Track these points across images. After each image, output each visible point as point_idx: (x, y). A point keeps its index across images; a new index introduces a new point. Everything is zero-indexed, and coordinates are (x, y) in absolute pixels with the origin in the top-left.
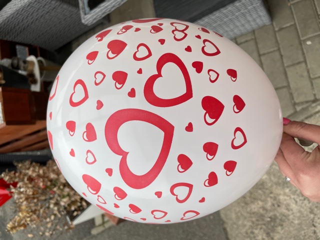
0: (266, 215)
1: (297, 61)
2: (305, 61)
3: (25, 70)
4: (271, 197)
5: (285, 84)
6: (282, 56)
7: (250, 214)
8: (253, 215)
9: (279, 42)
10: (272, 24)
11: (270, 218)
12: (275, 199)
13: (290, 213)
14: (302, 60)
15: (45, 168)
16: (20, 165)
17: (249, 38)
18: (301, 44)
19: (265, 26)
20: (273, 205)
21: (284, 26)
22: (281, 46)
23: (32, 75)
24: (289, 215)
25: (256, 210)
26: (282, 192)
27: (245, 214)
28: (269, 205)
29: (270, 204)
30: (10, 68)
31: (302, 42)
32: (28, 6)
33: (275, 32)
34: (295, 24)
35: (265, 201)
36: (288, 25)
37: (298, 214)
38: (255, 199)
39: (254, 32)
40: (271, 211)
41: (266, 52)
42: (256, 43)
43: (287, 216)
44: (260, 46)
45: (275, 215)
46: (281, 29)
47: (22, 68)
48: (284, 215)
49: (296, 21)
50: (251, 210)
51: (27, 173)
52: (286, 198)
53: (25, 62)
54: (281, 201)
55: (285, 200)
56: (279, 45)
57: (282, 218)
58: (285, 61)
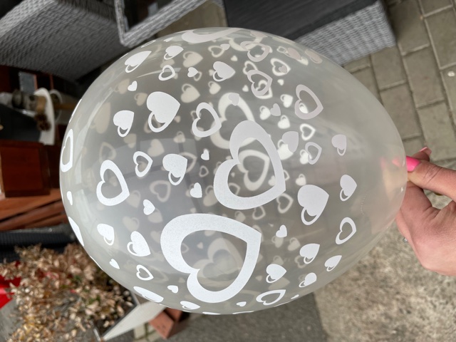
0: (390, 326)
1: (434, 101)
2: (446, 101)
3: (32, 109)
4: (398, 300)
5: (417, 134)
6: (411, 93)
7: (367, 324)
8: (370, 326)
9: (408, 72)
10: (397, 47)
11: (396, 329)
12: (403, 301)
13: (426, 322)
14: (441, 98)
15: (61, 256)
16: (24, 253)
17: (363, 66)
18: (439, 76)
19: (386, 49)
20: (401, 311)
21: (416, 49)
22: (409, 78)
23: (42, 117)
24: (424, 326)
25: (375, 318)
26: (413, 293)
27: (359, 324)
28: (394, 311)
29: (396, 309)
30: (11, 106)
31: (441, 73)
32: (39, 16)
33: (401, 58)
34: (431, 46)
35: (388, 305)
36: (421, 47)
37: (437, 325)
38: (373, 302)
39: (369, 57)
40: (397, 320)
41: (388, 86)
42: (374, 74)
43: (421, 327)
44: (379, 77)
45: (403, 326)
46: (410, 54)
47: (28, 107)
48: (416, 326)
49: (432, 43)
50: (368, 318)
51: (36, 265)
52: (420, 300)
53: (33, 98)
54: (412, 305)
55: (418, 303)
56: (407, 76)
57: (413, 330)
58: (416, 100)
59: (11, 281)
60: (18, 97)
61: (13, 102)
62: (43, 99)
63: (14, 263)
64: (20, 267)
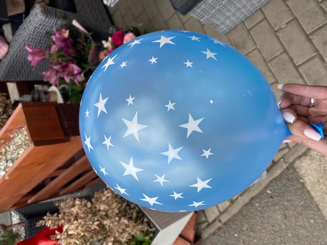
16: (62, 204)
51: (73, 212)
53: (46, 93)
59: (56, 229)
60: (36, 96)
61: (33, 100)
62: (55, 93)
63: (56, 214)
64: (60, 216)
